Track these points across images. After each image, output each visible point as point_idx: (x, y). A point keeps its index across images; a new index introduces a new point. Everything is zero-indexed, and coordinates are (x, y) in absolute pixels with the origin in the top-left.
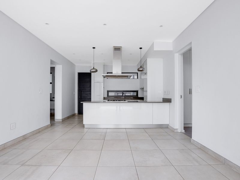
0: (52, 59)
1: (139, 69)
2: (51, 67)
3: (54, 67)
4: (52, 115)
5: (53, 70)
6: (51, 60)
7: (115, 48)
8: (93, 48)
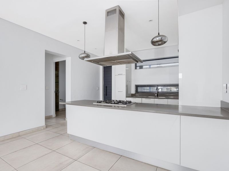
8: (84, 23)
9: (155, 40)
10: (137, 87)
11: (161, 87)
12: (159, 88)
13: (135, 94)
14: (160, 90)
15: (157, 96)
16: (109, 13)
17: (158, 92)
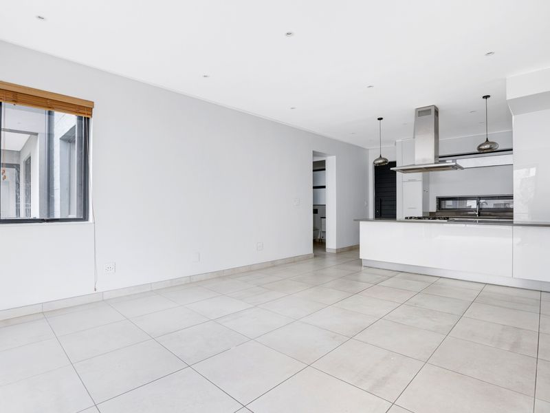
0: (315, 150)
1: (480, 146)
2: (314, 163)
3: (325, 161)
4: (319, 243)
5: (319, 167)
6: (313, 152)
7: (419, 112)
8: (379, 119)
9: (483, 147)
10: (440, 200)
11: (484, 201)
12: (482, 201)
13: (437, 212)
14: (485, 206)
15: (479, 215)
16: (422, 112)
17: (480, 209)
